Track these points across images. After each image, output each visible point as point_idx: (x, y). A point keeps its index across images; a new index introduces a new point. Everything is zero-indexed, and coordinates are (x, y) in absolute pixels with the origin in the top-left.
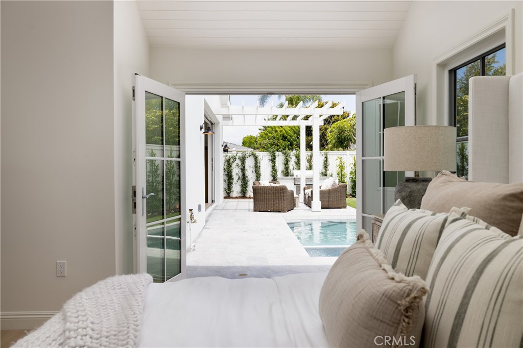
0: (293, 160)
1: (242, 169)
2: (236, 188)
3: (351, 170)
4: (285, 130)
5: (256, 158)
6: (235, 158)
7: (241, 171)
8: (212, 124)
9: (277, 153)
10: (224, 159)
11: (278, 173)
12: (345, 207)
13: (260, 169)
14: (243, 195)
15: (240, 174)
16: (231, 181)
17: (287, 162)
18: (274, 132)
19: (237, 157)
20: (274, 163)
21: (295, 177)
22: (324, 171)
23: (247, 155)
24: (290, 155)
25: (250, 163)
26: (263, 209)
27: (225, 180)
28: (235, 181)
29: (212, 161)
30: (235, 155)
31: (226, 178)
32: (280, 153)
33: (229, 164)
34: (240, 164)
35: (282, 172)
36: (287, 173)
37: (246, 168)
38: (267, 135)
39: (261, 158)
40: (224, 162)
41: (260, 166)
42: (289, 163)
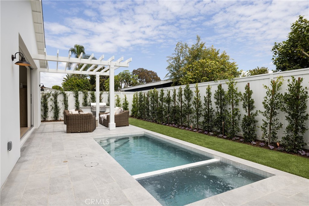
0: (89, 96)
1: (54, 102)
2: (51, 115)
3: (123, 102)
4: (78, 82)
5: (65, 95)
6: (50, 95)
7: (54, 103)
8: (31, 69)
9: (79, 92)
10: (41, 95)
11: (80, 105)
12: (128, 125)
13: (67, 102)
14: (56, 119)
15: (54, 106)
16: (47, 110)
17: (86, 98)
18: (72, 82)
19: (51, 94)
20: (78, 98)
21: (92, 107)
22: (108, 103)
23: (58, 93)
24: (87, 94)
25: (60, 98)
26: (74, 131)
27: (42, 110)
28: (49, 110)
29: (31, 96)
30: (49, 93)
31: (43, 108)
32: (81, 92)
33: (45, 99)
34: (53, 99)
35: (83, 104)
36: (85, 104)
37: (58, 101)
38: (68, 84)
39: (68, 95)
40: (41, 97)
41: (67, 100)
42: (87, 98)
